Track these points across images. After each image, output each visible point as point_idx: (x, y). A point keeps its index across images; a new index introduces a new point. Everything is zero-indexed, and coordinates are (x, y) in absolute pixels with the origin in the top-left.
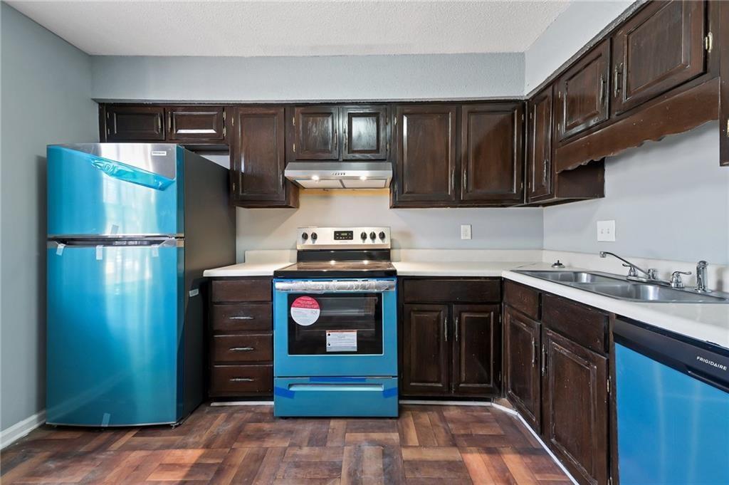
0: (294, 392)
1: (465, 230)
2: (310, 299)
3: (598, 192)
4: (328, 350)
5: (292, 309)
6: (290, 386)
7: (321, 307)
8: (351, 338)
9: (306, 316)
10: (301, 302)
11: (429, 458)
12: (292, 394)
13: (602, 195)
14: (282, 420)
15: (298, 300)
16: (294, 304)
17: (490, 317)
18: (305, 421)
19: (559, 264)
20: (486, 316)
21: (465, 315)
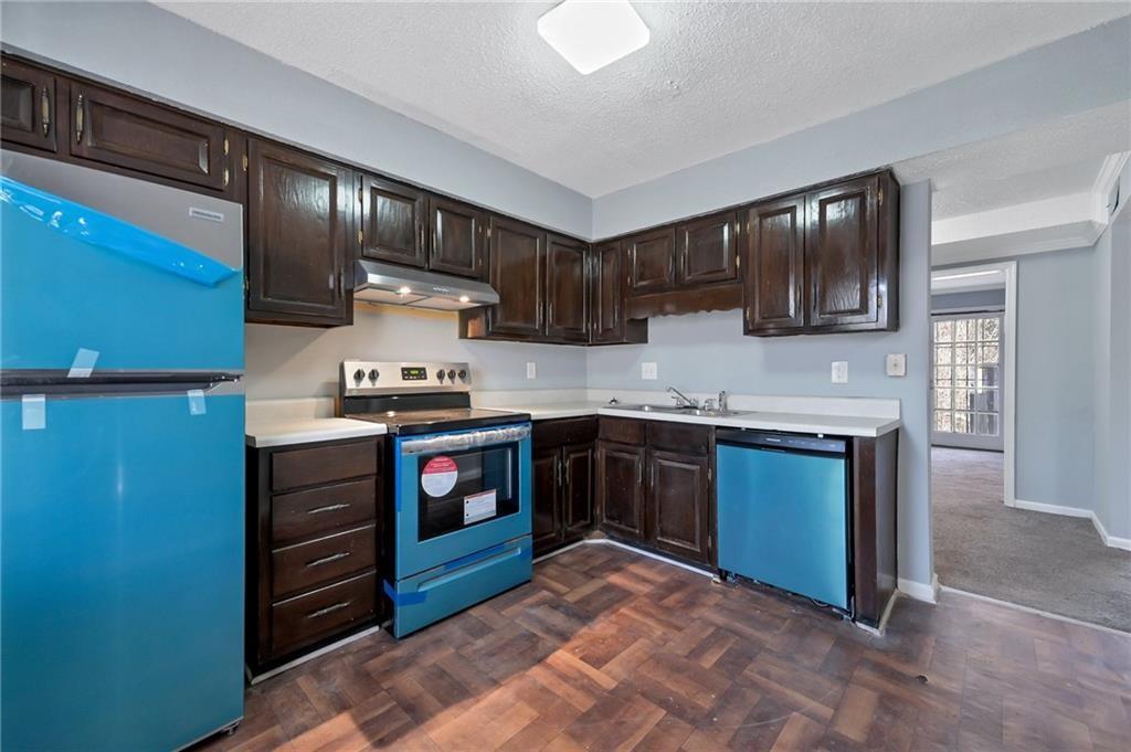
0: (425, 592)
1: (531, 367)
2: (446, 459)
3: (643, 339)
4: (466, 523)
5: (424, 476)
6: (420, 585)
7: (460, 468)
8: (489, 501)
9: (440, 483)
10: (436, 465)
11: (588, 592)
12: (421, 597)
13: (647, 342)
14: (406, 640)
15: (431, 463)
16: (426, 469)
17: (587, 457)
18: (438, 626)
19: (614, 401)
20: (585, 454)
21: (572, 456)
